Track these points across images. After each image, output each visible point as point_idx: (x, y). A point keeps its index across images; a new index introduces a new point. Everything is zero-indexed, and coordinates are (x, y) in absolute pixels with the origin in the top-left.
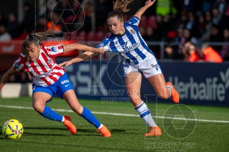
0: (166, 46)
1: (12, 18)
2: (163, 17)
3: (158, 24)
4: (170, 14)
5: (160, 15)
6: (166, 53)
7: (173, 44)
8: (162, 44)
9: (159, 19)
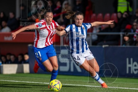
0: (124, 36)
1: (11, 15)
2: (122, 14)
3: (118, 19)
4: (128, 11)
5: (120, 12)
6: (124, 40)
7: (129, 33)
8: (121, 34)
9: (119, 15)
